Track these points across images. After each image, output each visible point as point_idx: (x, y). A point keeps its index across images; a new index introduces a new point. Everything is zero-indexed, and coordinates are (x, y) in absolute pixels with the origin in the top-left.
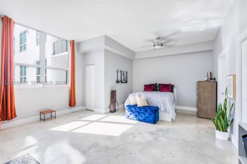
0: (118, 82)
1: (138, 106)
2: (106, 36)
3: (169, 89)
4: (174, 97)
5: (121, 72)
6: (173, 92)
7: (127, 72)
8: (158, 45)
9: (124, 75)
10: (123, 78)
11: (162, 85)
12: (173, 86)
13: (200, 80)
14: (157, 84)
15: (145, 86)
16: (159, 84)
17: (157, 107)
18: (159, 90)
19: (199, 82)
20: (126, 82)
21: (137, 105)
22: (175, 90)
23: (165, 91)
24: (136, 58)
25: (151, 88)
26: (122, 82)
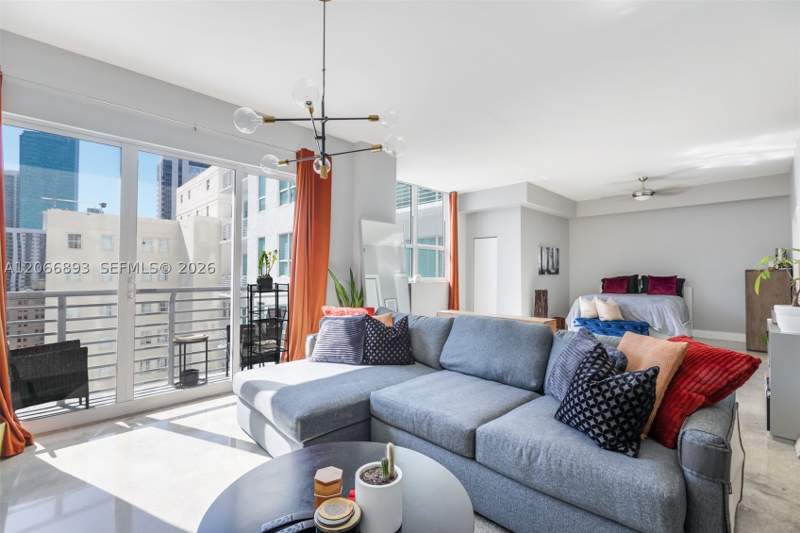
0: (542, 272)
1: (602, 319)
2: (529, 185)
3: (671, 288)
4: (686, 307)
5: (548, 249)
6: (682, 296)
7: (558, 250)
8: (644, 194)
9: (552, 257)
10: (550, 264)
11: (652, 278)
12: (682, 281)
13: (750, 269)
14: (637, 276)
15: (603, 281)
16: (643, 277)
17: (645, 323)
18: (644, 291)
19: (747, 271)
20: (557, 272)
21: (598, 318)
22: (687, 290)
23: (662, 294)
24: (578, 215)
25: (621, 287)
26: (549, 273)
